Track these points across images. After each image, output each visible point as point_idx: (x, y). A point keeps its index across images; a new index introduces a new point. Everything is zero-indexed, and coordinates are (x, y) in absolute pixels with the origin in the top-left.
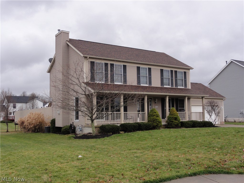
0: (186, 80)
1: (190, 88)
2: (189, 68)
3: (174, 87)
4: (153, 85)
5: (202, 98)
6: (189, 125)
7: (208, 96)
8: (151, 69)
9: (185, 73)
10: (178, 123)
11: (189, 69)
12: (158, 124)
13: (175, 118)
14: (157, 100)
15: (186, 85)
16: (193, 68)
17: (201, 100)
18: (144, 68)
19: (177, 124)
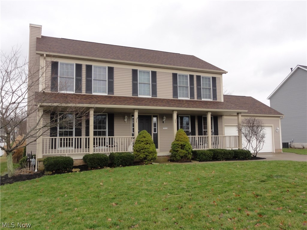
0: (216, 90)
1: (222, 101)
2: (221, 72)
3: (196, 99)
4: (160, 96)
5: (238, 113)
6: (206, 157)
7: (247, 111)
8: (157, 73)
9: (214, 79)
10: (186, 153)
11: (221, 74)
12: (147, 156)
13: (181, 145)
14: (165, 117)
15: (215, 96)
16: (227, 72)
17: (236, 118)
18: (144, 72)
19: (185, 156)
